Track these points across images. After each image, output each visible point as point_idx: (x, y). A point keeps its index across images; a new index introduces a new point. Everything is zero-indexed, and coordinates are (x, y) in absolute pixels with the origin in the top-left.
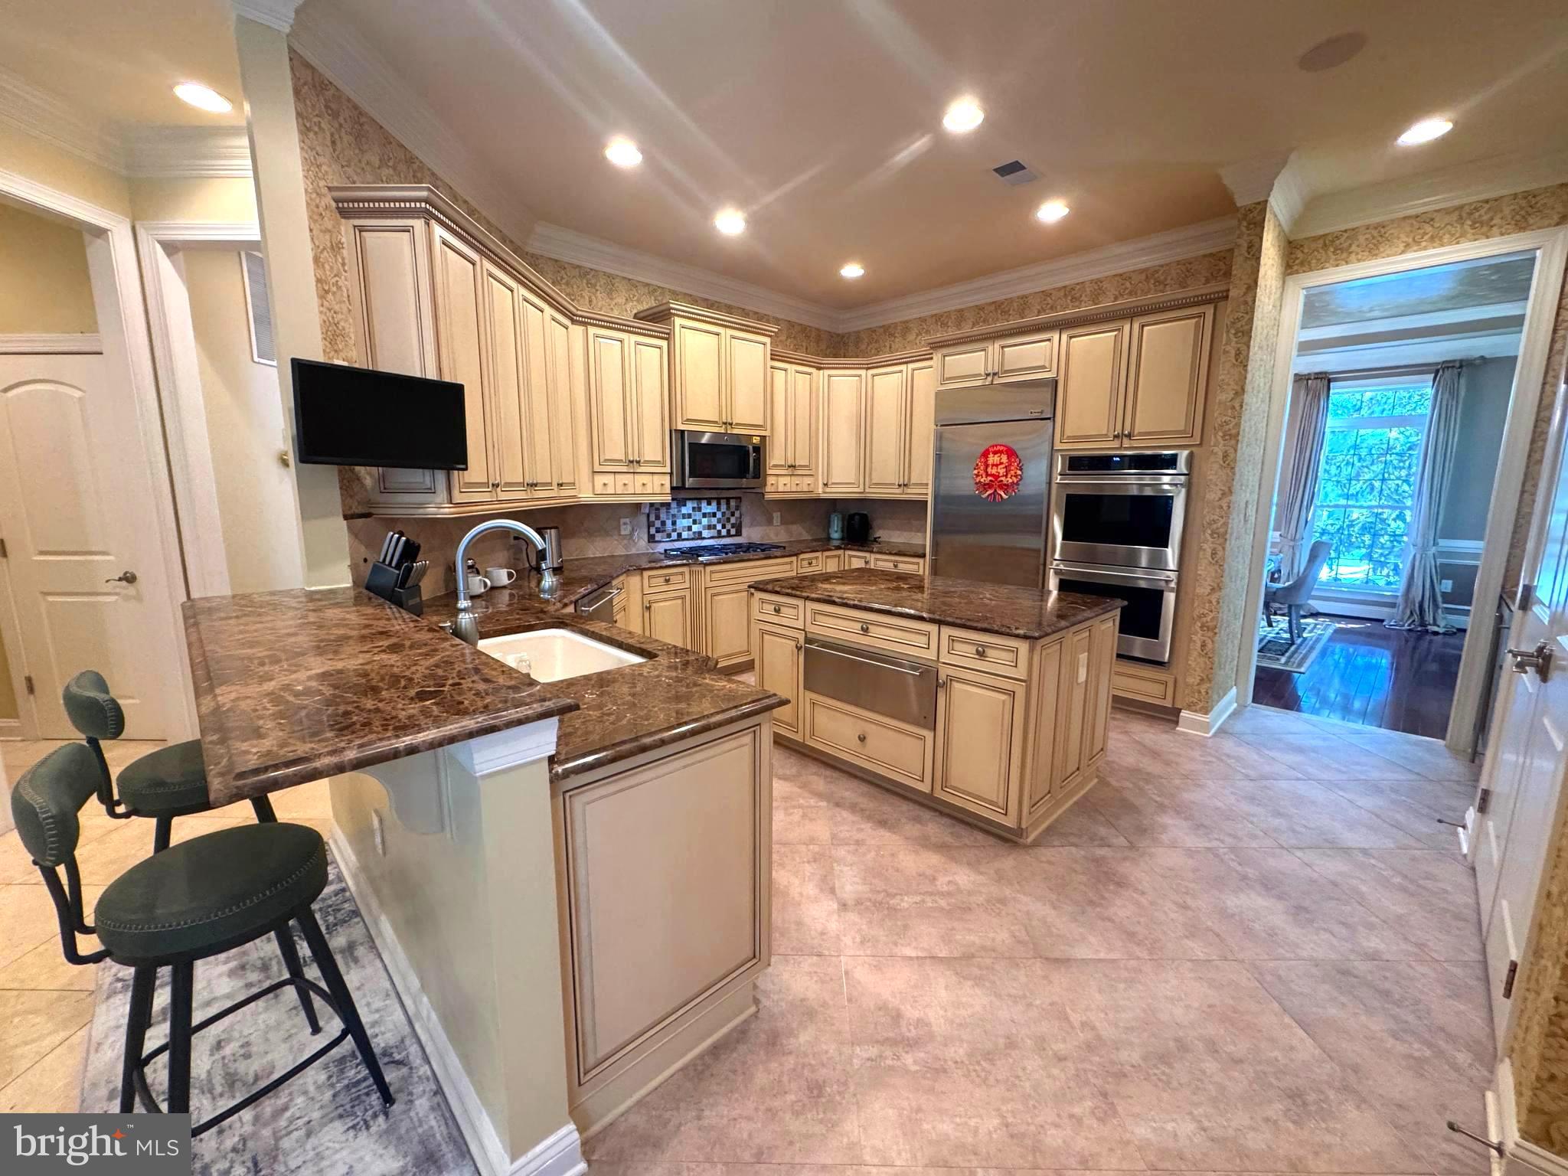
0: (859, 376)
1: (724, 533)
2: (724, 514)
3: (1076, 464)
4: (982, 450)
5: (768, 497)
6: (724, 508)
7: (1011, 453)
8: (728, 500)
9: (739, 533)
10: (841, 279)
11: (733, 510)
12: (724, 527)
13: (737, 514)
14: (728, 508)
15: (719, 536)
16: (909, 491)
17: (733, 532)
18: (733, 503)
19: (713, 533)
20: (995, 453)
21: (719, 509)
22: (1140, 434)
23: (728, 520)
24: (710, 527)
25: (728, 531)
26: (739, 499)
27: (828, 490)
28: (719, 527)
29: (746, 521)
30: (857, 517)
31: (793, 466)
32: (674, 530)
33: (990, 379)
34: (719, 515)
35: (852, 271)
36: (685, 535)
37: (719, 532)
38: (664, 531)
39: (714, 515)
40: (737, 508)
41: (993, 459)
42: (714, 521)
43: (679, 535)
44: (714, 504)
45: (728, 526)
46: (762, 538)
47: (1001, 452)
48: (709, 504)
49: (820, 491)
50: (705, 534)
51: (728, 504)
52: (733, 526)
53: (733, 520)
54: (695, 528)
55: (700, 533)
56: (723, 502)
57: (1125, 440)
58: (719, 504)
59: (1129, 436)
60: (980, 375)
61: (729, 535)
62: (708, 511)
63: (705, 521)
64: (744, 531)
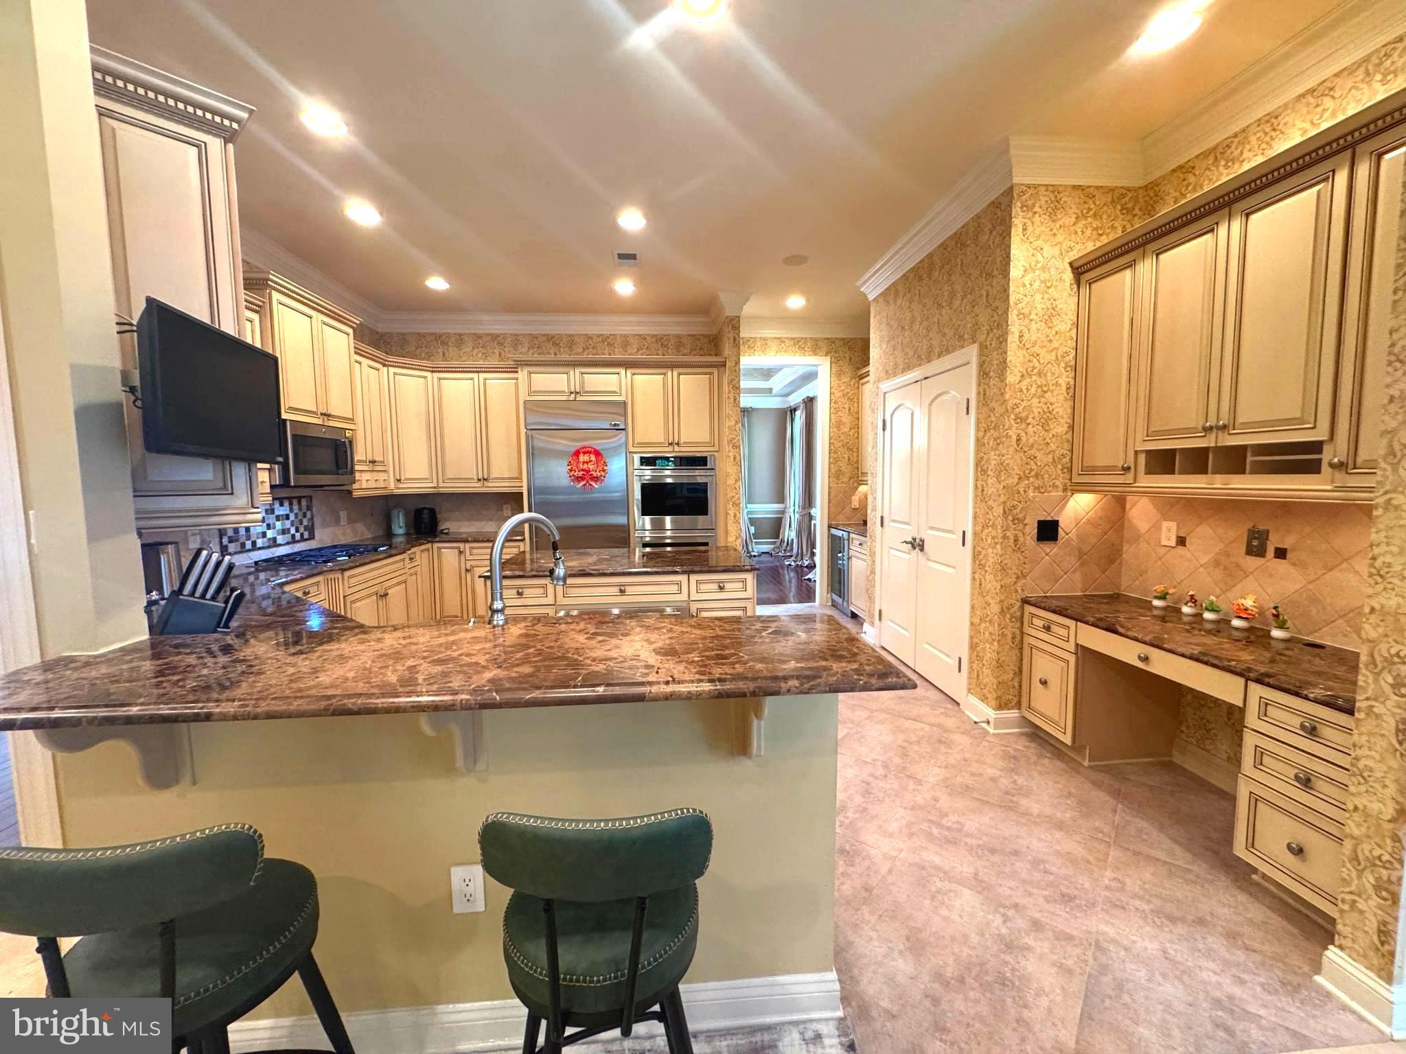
0: (425, 377)
1: (298, 536)
2: (296, 515)
3: (646, 461)
4: (574, 450)
5: (356, 494)
6: (296, 507)
7: (597, 453)
8: (299, 499)
9: (312, 537)
10: (426, 289)
11: (304, 510)
12: (297, 530)
13: (309, 514)
14: (300, 509)
15: (294, 541)
16: (490, 485)
17: (306, 535)
18: (304, 503)
19: (288, 537)
20: (585, 453)
21: (291, 510)
22: (685, 443)
23: (301, 523)
24: (284, 532)
25: (302, 535)
26: (310, 498)
27: (401, 486)
28: (293, 531)
29: (317, 521)
30: (426, 512)
31: (373, 462)
32: (248, 539)
33: (573, 396)
34: (292, 517)
35: (437, 283)
36: (260, 543)
37: (293, 536)
38: (237, 540)
39: (287, 517)
40: (309, 508)
41: (583, 458)
42: (288, 524)
43: (254, 543)
44: (286, 504)
45: (302, 530)
46: (333, 541)
47: (590, 453)
48: (282, 505)
49: (392, 486)
50: (280, 539)
51: (299, 503)
52: (306, 528)
53: (305, 522)
54: (270, 534)
55: (274, 539)
56: (295, 502)
57: (676, 447)
58: (291, 504)
59: (678, 444)
60: (564, 392)
61: (303, 539)
62: (281, 513)
63: (279, 525)
64: (317, 533)
